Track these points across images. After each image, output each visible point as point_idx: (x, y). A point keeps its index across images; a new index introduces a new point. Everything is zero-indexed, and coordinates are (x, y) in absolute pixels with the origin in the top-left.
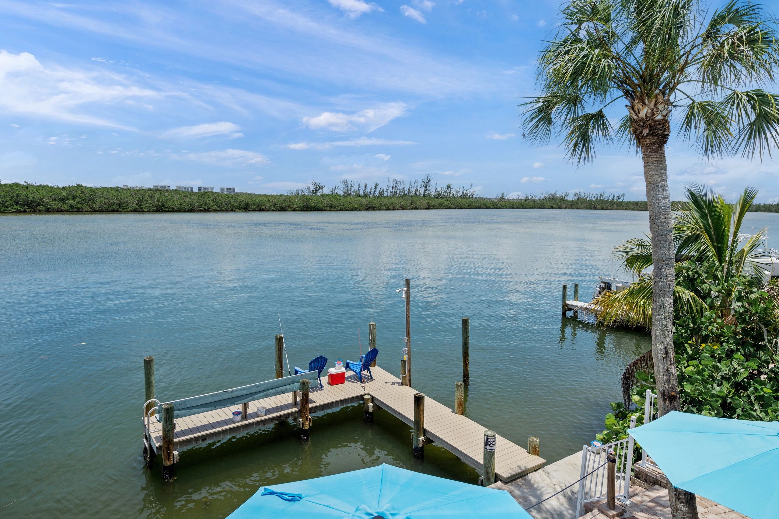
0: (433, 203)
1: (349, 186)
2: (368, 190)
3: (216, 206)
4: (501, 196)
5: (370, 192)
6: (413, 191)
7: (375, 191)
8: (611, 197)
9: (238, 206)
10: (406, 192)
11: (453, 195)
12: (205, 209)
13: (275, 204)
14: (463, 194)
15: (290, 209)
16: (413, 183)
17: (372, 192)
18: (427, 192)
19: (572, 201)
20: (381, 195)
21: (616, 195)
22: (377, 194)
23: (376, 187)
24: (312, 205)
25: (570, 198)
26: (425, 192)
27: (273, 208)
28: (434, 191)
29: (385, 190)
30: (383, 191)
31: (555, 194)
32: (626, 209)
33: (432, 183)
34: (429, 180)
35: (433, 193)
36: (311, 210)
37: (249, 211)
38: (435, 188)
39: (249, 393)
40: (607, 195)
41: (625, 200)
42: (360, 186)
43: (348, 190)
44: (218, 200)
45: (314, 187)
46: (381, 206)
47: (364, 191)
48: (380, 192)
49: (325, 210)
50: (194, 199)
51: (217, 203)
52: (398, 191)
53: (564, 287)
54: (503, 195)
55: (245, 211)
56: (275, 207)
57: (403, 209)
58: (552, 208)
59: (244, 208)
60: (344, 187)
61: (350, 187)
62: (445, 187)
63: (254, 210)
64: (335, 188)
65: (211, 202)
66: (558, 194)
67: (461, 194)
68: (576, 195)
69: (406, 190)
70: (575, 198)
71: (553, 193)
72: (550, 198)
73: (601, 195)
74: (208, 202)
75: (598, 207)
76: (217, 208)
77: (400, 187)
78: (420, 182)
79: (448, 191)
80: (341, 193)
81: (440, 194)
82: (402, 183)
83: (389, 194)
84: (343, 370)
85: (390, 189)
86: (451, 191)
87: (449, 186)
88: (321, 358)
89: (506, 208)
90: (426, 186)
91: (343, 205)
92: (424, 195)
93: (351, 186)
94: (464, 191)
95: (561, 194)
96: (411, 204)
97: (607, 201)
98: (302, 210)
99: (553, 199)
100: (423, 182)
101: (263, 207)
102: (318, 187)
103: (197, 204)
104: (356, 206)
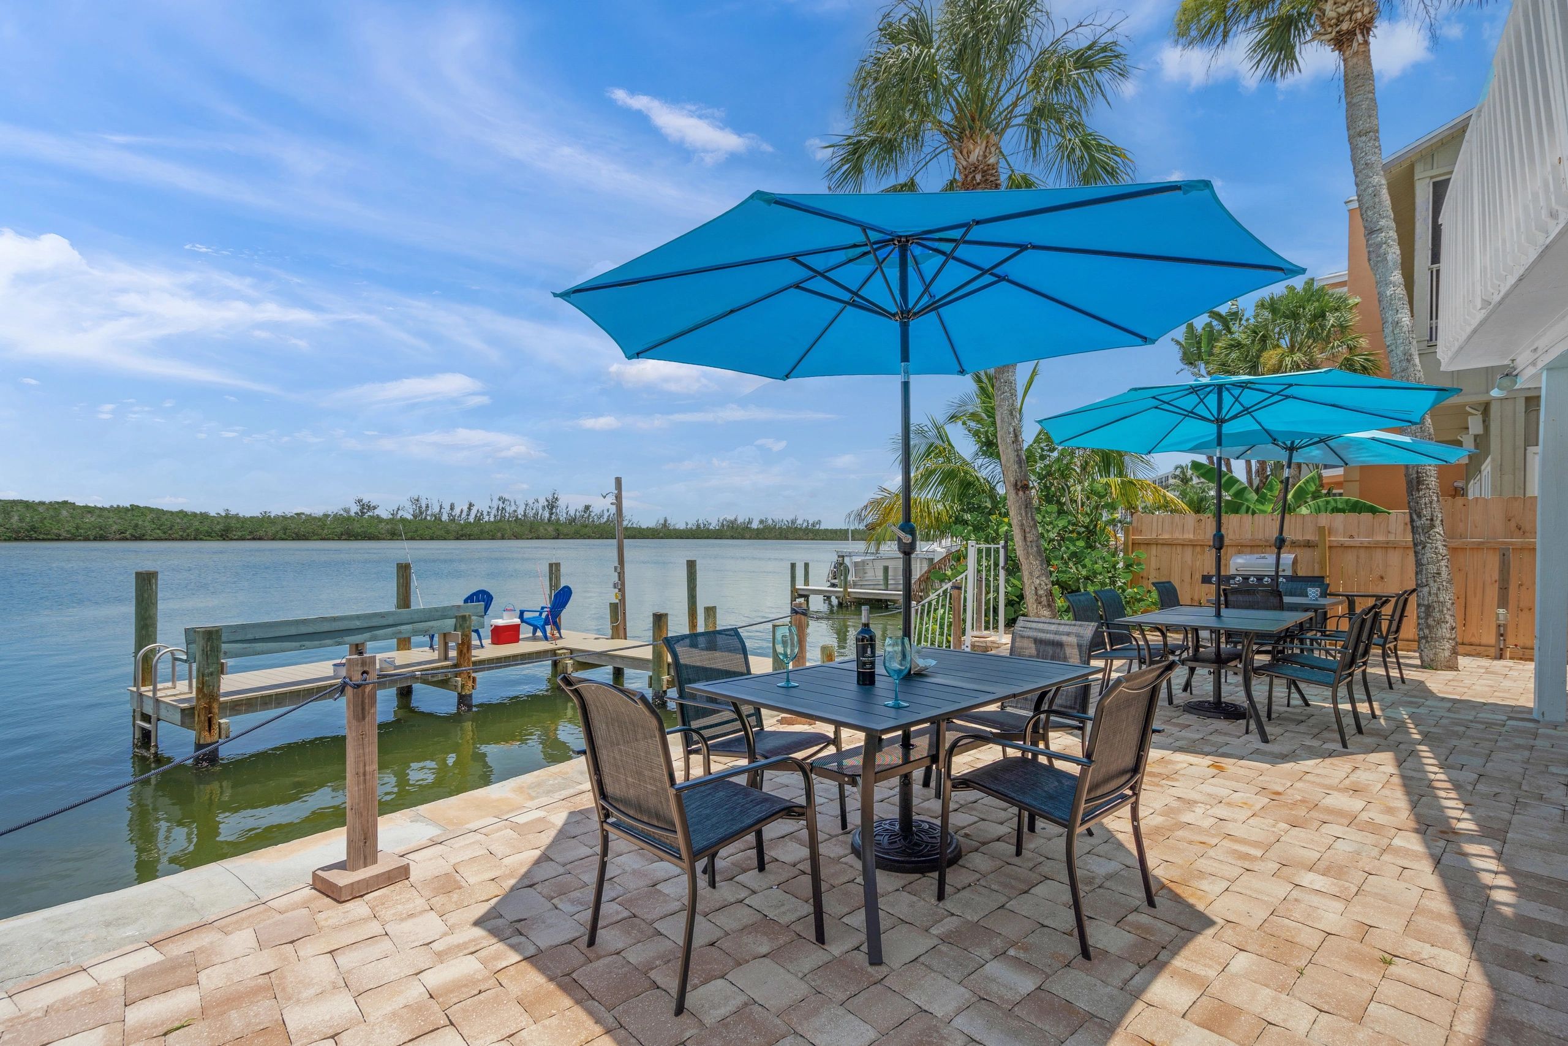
0: (565, 531)
1: (424, 506)
2: (457, 511)
3: (158, 531)
4: (663, 522)
5: (460, 516)
6: (531, 513)
7: (468, 515)
8: (805, 524)
9: (207, 532)
10: (520, 516)
11: (593, 521)
12: (134, 536)
13: (285, 529)
14: (608, 520)
15: (315, 538)
16: (530, 502)
17: (464, 515)
18: (553, 517)
19: (758, 529)
20: (478, 519)
21: (811, 522)
22: (471, 519)
23: (470, 509)
24: (359, 531)
25: (755, 525)
26: (551, 517)
27: (281, 534)
28: (565, 516)
29: (485, 513)
30: (482, 514)
31: (736, 520)
32: (823, 539)
33: (562, 503)
34: (557, 499)
35: (562, 519)
36: (356, 539)
37: (232, 539)
38: (565, 511)
39: (366, 625)
40: (800, 522)
41: (822, 527)
42: (443, 506)
43: (421, 513)
44: (163, 520)
45: (359, 508)
46: (482, 533)
47: (450, 515)
48: (476, 516)
49: (384, 539)
50: (109, 518)
51: (161, 525)
52: (507, 515)
53: (793, 566)
54: (666, 521)
55: (224, 539)
56: (285, 534)
57: (517, 539)
58: (733, 538)
59: (222, 536)
60: (414, 507)
61: (424, 508)
62: (581, 508)
63: (242, 539)
64: (398, 509)
65: (147, 524)
66: (740, 520)
67: (605, 520)
68: (761, 522)
69: (521, 512)
70: (761, 526)
71: (732, 518)
72: (728, 526)
73: (792, 522)
74: (140, 523)
75: (790, 536)
76: (161, 535)
77: (510, 509)
78: (543, 502)
79: (586, 515)
80: (409, 517)
81: (574, 520)
82: (513, 503)
83: (492, 519)
84: (517, 621)
85: (494, 512)
86: (590, 515)
87: (587, 508)
88: (483, 592)
89: (672, 538)
90: (552, 505)
91: (416, 531)
92: (549, 520)
93: (427, 506)
94: (609, 516)
95: (742, 521)
96: (530, 531)
97: (801, 529)
98: (340, 539)
99: (732, 527)
100: (547, 501)
101: (261, 533)
102: (365, 507)
103: (115, 528)
104: (439, 533)
